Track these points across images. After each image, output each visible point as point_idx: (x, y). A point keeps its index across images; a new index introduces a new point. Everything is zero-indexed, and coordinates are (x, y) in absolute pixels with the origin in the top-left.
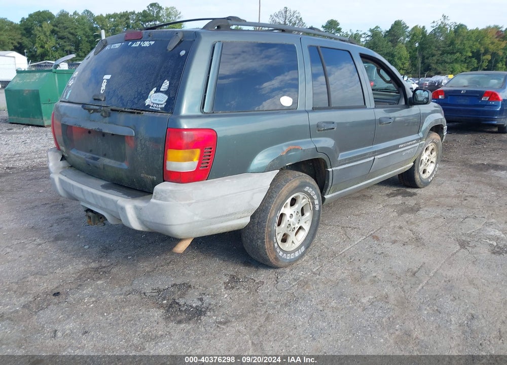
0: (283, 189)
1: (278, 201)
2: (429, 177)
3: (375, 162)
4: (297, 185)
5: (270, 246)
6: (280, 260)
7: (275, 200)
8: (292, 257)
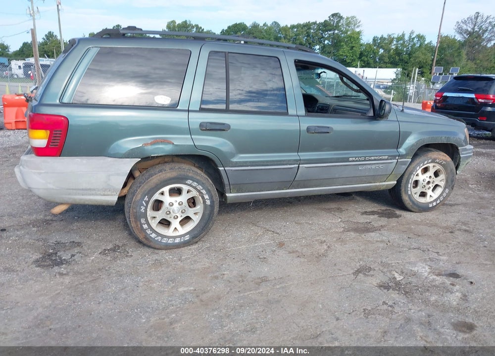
0: (153, 177)
1: (146, 187)
2: (431, 202)
3: (299, 170)
4: (173, 176)
5: (137, 226)
6: (151, 241)
7: (142, 186)
8: (169, 242)
